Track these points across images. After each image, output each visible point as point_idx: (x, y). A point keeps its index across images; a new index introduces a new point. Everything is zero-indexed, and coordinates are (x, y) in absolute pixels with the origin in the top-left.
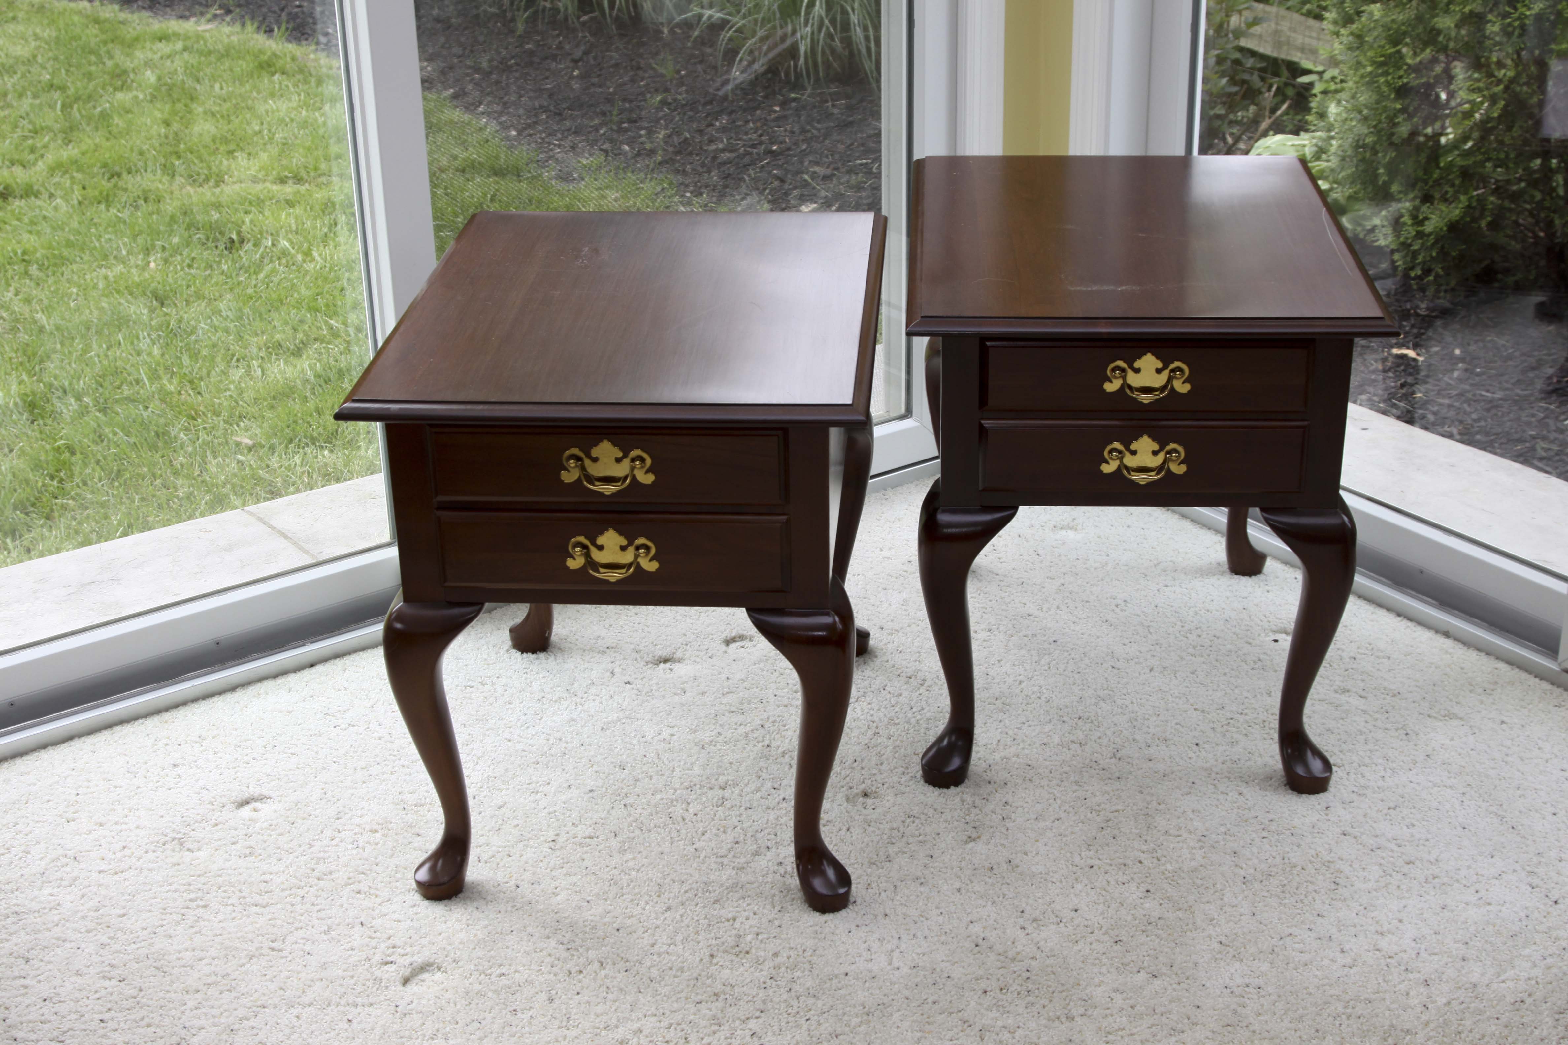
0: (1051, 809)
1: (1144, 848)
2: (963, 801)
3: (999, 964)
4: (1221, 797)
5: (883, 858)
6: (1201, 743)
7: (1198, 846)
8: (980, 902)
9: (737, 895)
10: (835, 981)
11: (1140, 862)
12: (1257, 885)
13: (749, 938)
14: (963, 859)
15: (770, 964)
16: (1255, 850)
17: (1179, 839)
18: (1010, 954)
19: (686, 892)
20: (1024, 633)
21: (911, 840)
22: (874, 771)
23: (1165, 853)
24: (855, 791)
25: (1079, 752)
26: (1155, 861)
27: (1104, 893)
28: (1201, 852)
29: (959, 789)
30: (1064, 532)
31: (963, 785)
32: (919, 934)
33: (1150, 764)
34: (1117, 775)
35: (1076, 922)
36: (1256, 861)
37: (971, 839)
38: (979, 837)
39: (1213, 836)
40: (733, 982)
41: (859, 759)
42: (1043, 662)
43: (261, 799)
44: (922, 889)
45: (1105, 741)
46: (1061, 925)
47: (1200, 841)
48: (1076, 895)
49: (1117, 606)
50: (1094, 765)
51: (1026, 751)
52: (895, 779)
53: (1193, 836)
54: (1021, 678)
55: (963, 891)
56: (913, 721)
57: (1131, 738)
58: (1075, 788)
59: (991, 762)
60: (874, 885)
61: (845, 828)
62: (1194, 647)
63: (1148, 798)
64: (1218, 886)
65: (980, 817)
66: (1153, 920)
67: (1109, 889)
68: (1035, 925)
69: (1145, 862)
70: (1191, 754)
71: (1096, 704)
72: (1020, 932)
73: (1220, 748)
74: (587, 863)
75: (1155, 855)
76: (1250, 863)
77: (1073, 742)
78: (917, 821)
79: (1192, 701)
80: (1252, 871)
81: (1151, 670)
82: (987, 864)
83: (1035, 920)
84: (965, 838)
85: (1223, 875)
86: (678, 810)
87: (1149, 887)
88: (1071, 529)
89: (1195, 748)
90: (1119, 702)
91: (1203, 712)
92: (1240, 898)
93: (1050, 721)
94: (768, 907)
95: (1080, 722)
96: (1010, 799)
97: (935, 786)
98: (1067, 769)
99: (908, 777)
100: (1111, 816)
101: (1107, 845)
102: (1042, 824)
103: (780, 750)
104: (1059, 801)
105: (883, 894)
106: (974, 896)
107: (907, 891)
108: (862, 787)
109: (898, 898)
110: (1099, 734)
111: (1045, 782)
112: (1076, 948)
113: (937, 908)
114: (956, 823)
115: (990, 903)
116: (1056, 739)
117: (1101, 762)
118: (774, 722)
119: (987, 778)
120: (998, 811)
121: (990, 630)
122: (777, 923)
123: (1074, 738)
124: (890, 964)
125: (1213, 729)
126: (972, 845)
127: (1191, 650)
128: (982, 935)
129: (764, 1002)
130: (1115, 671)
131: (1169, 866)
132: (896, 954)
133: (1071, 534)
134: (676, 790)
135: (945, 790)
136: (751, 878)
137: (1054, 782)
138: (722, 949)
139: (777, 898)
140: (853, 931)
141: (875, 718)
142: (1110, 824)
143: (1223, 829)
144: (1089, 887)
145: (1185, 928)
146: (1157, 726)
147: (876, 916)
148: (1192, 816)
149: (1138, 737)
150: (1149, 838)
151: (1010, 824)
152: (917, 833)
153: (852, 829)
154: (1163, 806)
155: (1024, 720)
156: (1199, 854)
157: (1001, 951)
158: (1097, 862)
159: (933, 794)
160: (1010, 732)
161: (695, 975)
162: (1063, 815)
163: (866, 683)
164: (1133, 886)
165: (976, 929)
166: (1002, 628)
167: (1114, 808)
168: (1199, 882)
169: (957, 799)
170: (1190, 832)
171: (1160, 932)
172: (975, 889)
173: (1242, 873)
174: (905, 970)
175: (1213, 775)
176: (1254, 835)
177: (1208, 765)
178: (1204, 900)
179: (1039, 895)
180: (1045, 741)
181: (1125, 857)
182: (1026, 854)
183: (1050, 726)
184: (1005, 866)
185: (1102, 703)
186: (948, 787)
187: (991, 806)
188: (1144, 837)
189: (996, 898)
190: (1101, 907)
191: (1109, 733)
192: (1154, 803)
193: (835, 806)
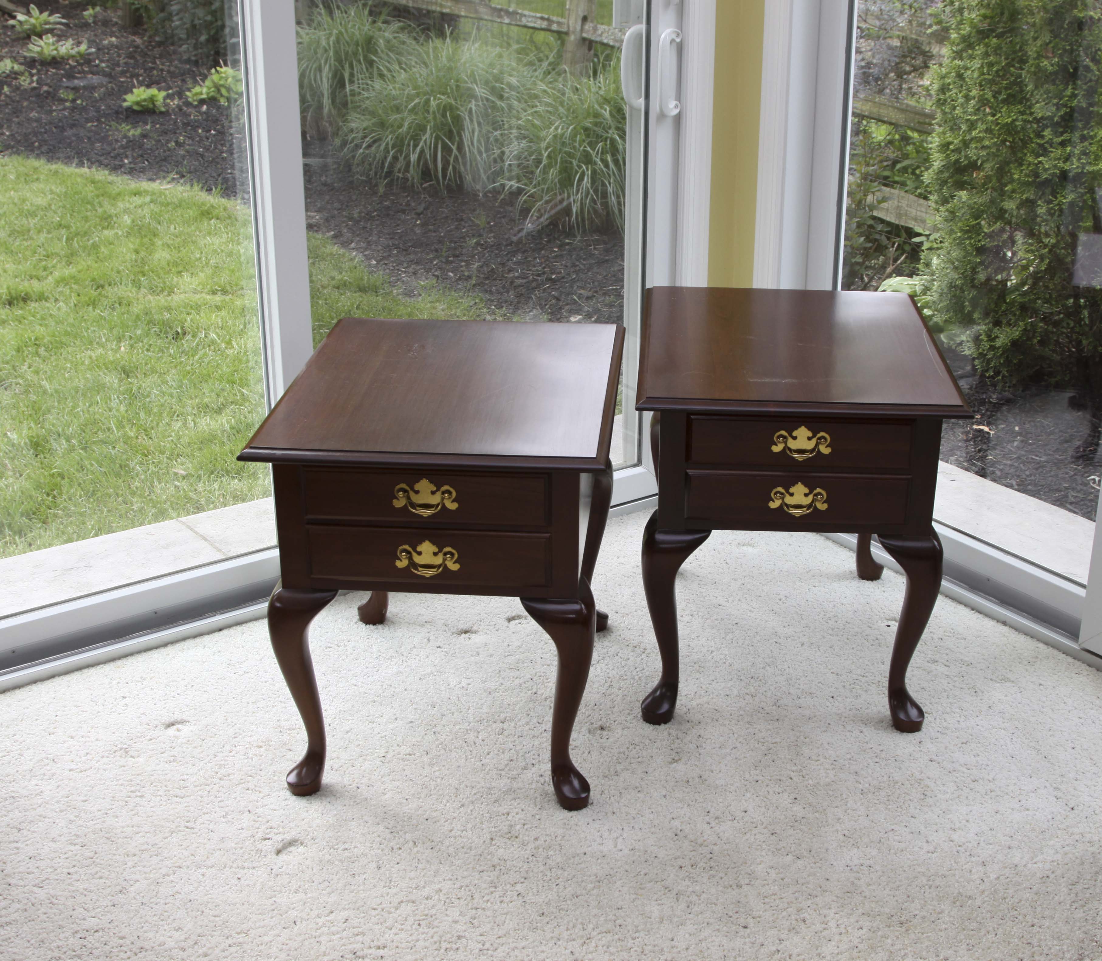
0: (730, 741)
1: (794, 768)
2: (669, 734)
3: (691, 848)
4: (848, 734)
5: (613, 773)
6: (835, 696)
7: (830, 767)
8: (679, 805)
9: (511, 797)
10: (577, 858)
11: (791, 778)
12: (870, 795)
13: (518, 827)
14: (669, 775)
15: (531, 845)
16: (870, 771)
17: (817, 763)
18: (700, 841)
19: (475, 794)
20: (715, 617)
21: (633, 761)
22: (609, 712)
23: (808, 772)
24: (595, 726)
25: (751, 701)
26: (801, 778)
27: (765, 799)
28: (833, 772)
29: (667, 726)
30: (745, 548)
31: (670, 723)
32: (636, 827)
33: (800, 710)
34: (777, 717)
35: (745, 819)
36: (870, 779)
37: (674, 761)
38: (680, 759)
39: (842, 761)
40: (506, 858)
41: (598, 704)
42: (728, 638)
43: (182, 722)
44: (639, 795)
45: (769, 694)
46: (735, 821)
47: (832, 764)
48: (746, 801)
49: (780, 600)
50: (761, 710)
51: (714, 700)
52: (623, 718)
53: (828, 761)
54: (713, 649)
55: (668, 797)
56: (637, 677)
57: (787, 692)
58: (747, 726)
59: (690, 707)
60: (606, 792)
61: (587, 752)
62: (833, 629)
63: (798, 734)
64: (844, 796)
65: (681, 745)
66: (798, 819)
67: (769, 797)
68: (717, 821)
69: (795, 779)
70: (828, 704)
71: (764, 668)
72: (707, 827)
73: (848, 700)
74: (406, 773)
75: (801, 774)
76: (866, 780)
77: (747, 694)
78: (637, 748)
79: (830, 667)
80: (867, 786)
81: (802, 645)
82: (685, 779)
83: (717, 818)
84: (670, 760)
85: (848, 789)
86: (471, 737)
87: (797, 796)
88: (750, 545)
89: (831, 700)
90: (779, 667)
91: (837, 674)
92: (859, 804)
93: (732, 679)
94: (532, 806)
95: (752, 681)
96: (702, 732)
97: (650, 723)
98: (742, 713)
99: (632, 717)
100: (772, 746)
101: (769, 766)
102: (724, 751)
103: (544, 696)
104: (736, 736)
105: (612, 798)
106: (675, 801)
107: (629, 797)
108: (600, 723)
109: (622, 801)
110: (765, 689)
111: (726, 722)
112: (745, 837)
113: (649, 808)
114: (664, 750)
115: (686, 806)
116: (735, 692)
117: (766, 708)
118: (540, 676)
119: (687, 719)
120: (694, 741)
121: (692, 615)
122: (537, 817)
123: (748, 692)
124: (615, 847)
125: (844, 686)
126: (675, 764)
127: (830, 632)
128: (680, 828)
129: (527, 872)
130: (778, 645)
131: (810, 782)
132: (620, 840)
133: (750, 549)
134: (470, 723)
135: (657, 726)
136: (520, 785)
137: (733, 722)
138: (498, 834)
139: (538, 800)
140: (591, 823)
141: (610, 675)
142: (771, 751)
143: (848, 756)
144: (755, 796)
145: (820, 825)
146: (806, 684)
147: (607, 814)
148: (827, 747)
149: (792, 691)
150: (797, 762)
151: (702, 751)
152: (637, 756)
153: (592, 753)
154: (808, 740)
155: (713, 678)
156: (831, 773)
157: (693, 839)
158: (761, 778)
159: (649, 729)
160: (704, 687)
161: (479, 852)
162: (739, 745)
163: (605, 650)
164: (785, 795)
165: (676, 823)
166: (700, 614)
167: (774, 741)
168: (831, 793)
169: (666, 733)
170: (826, 758)
171: (803, 827)
172: (676, 796)
173: (861, 787)
174: (626, 851)
175: (843, 718)
176: (870, 760)
177: (840, 712)
178: (834, 805)
179: (721, 800)
180: (728, 693)
181: (780, 775)
182: (712, 772)
183: (731, 683)
184: (697, 780)
185: (768, 668)
186: (659, 724)
187: (688, 738)
188: (794, 761)
189: (690, 802)
190: (763, 810)
191: (772, 688)
192: (802, 738)
193: (581, 736)
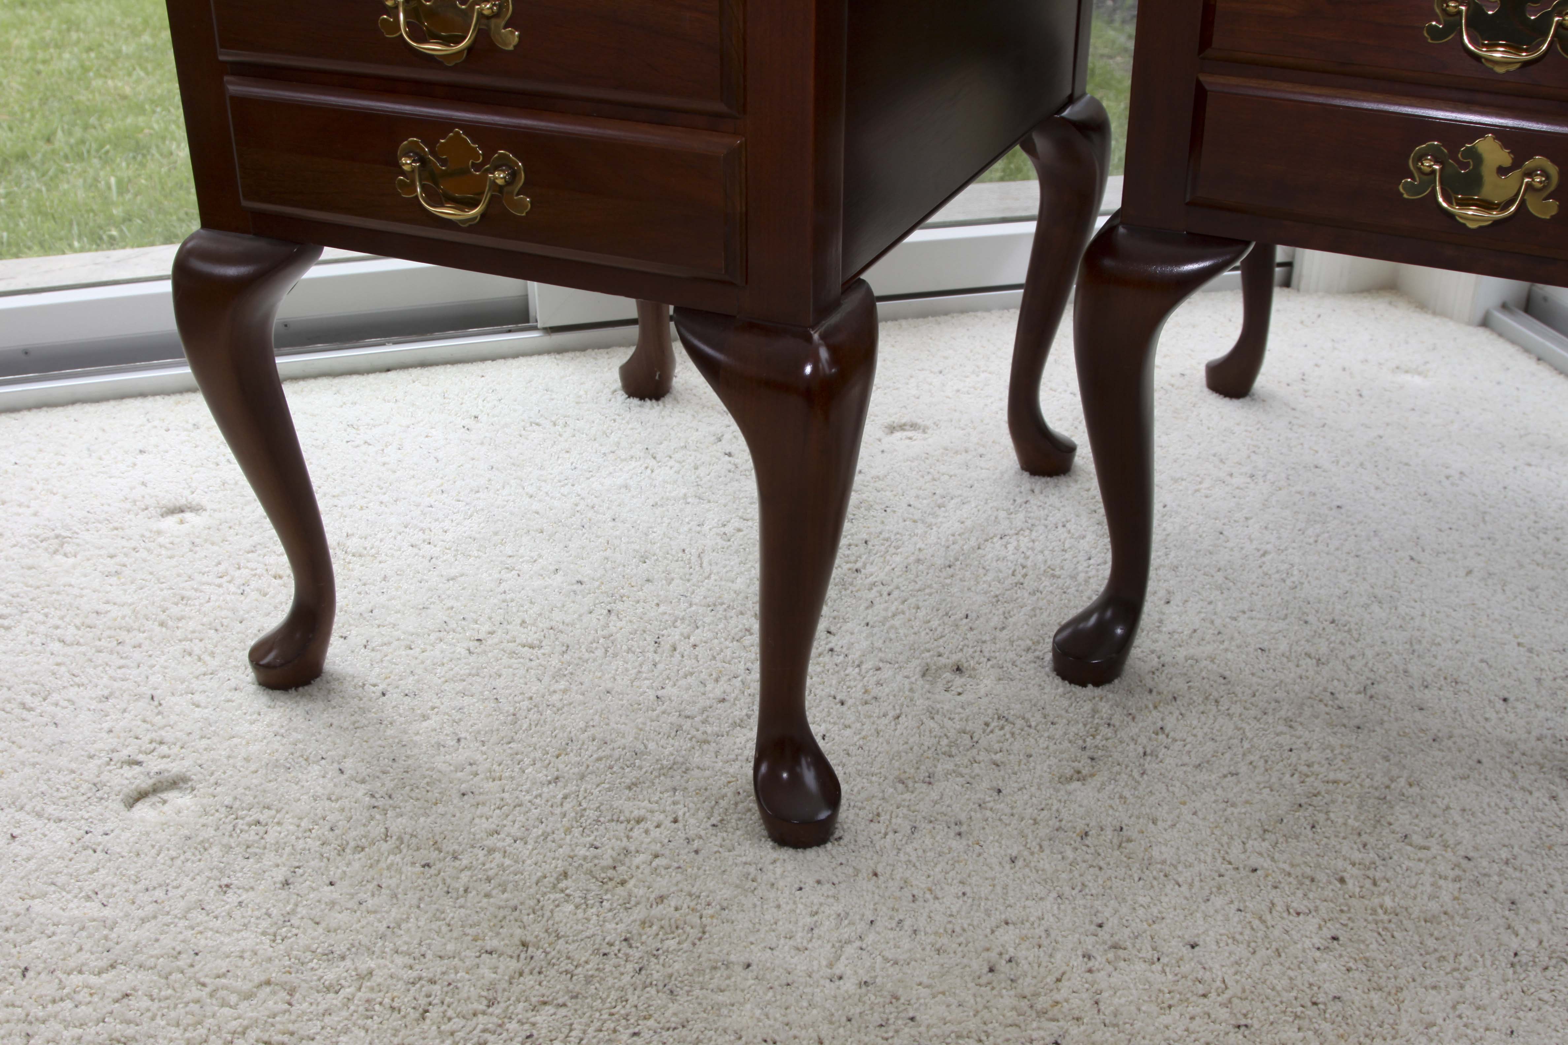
0: (1228, 756)
1: (1357, 856)
2: (1095, 711)
3: (1011, 1016)
4: (1518, 795)
5: (922, 774)
6: (1512, 698)
7: (1452, 874)
8: (1038, 889)
9: (669, 783)
10: (722, 972)
11: (1342, 880)
12: (1535, 976)
13: (640, 859)
14: (1049, 807)
15: (639, 913)
16: (1550, 905)
17: (1422, 854)
18: (1042, 1002)
19: (599, 759)
20: (1299, 488)
21: (983, 756)
22: (987, 637)
23: (1390, 874)
24: (943, 660)
25: (1311, 673)
26: (1368, 883)
27: (1256, 923)
28: (1453, 887)
29: (1098, 691)
30: (1408, 377)
31: (1107, 687)
32: (907, 924)
33: (1418, 715)
34: (1357, 722)
35: (1185, 968)
36: (1545, 927)
37: (1079, 776)
38: (1092, 775)
39: (1485, 863)
40: (562, 930)
41: (973, 615)
42: (1310, 532)
44: (954, 843)
45: (1357, 665)
46: (1158, 967)
47: (1457, 865)
48: (1206, 917)
49: (1447, 477)
50: (1327, 696)
51: (1229, 655)
52: (1011, 655)
53: (1449, 854)
54: (1269, 547)
55: (1020, 863)
56: (1081, 577)
57: (1401, 667)
58: (1281, 728)
59: (1167, 659)
60: (884, 818)
61: (892, 714)
62: (1545, 554)
63: (1395, 771)
64: (1464, 960)
65: (1109, 744)
66: (1321, 998)
67: (1268, 917)
68: (1111, 955)
69: (1350, 883)
70: (1491, 714)
71: (1366, 606)
72: (1077, 961)
73: (1541, 714)
74: (500, 683)
75: (1371, 873)
76: (1533, 928)
77: (1308, 655)
78: (1008, 728)
79: (1517, 630)
80: (1534, 944)
81: (1469, 573)
82: (1080, 825)
83: (1115, 947)
84: (1069, 772)
85: (1478, 942)
86: (674, 635)
87: (1339, 934)
88: (1419, 374)
89: (1500, 705)
90: (1402, 610)
91: (1530, 650)
92: (1496, 994)
93: (1286, 616)
94: (701, 814)
95: (1331, 628)
96: (1170, 723)
97: (1064, 678)
98: (1280, 694)
99: (1030, 656)
100: (1322, 788)
101: (1297, 837)
102: (1203, 777)
103: (871, 579)
104: (1246, 745)
105: (891, 835)
106: (1034, 876)
107: (928, 841)
108: (955, 658)
109: (909, 849)
110: (1353, 652)
111: (1236, 709)
112: (1166, 1019)
113: (962, 882)
114: (1066, 744)
115: (1054, 894)
116: (1283, 646)
117: (1341, 696)
118: (887, 540)
119: (1150, 684)
120: (1143, 740)
121: (1252, 476)
122: (696, 844)
123: (1312, 650)
124: (830, 965)
125: (1539, 680)
126: (1076, 785)
127: (1539, 557)
128: (1011, 952)
129: (589, 980)
130: (1413, 564)
131: (1388, 902)
132: (850, 950)
133: (1417, 380)
134: (691, 605)
135: (1077, 689)
136: (707, 760)
137: (1253, 712)
138: (587, 866)
139: (723, 803)
140: (807, 889)
141: (1029, 563)
142: (1315, 801)
143: (1504, 854)
144: (1234, 907)
145: (1375, 1029)
146: (1451, 658)
147: (857, 872)
148: (1458, 818)
149: (1412, 668)
150: (1372, 841)
151: (1150, 765)
152: (997, 747)
153: (902, 719)
154: (1415, 790)
155: (1246, 608)
156: (1448, 889)
157: (1027, 992)
158: (1267, 863)
159: (1057, 687)
160: (1218, 622)
161: (515, 902)
162: (1243, 769)
163: (1042, 513)
164: (1313, 922)
165: (1007, 937)
166: (1270, 476)
167: (1332, 776)
168: (1431, 943)
169: (1088, 707)
170: (1446, 846)
171: (1326, 1027)
172: (1040, 865)
173: (1515, 943)
174: (849, 986)
175: (1517, 754)
176: (1556, 876)
177: (1513, 737)
178: (1428, 982)
179: (1141, 900)
180: (1265, 645)
181: (1318, 865)
182: (1154, 822)
183: (1282, 625)
184: (1109, 833)
185: (1375, 608)
186: (1084, 685)
187: (1134, 730)
188: (1365, 838)
189: (1067, 890)
190: (1241, 951)
191: (1369, 653)
192: (1402, 782)
193: (899, 678)
